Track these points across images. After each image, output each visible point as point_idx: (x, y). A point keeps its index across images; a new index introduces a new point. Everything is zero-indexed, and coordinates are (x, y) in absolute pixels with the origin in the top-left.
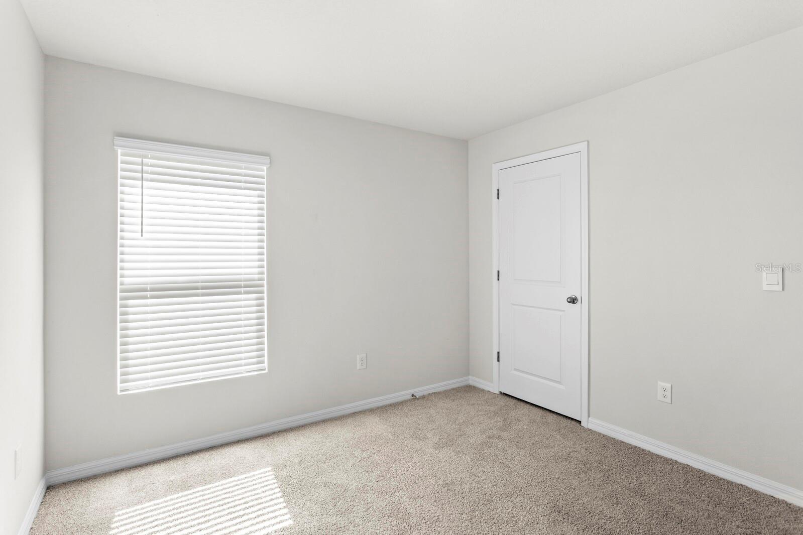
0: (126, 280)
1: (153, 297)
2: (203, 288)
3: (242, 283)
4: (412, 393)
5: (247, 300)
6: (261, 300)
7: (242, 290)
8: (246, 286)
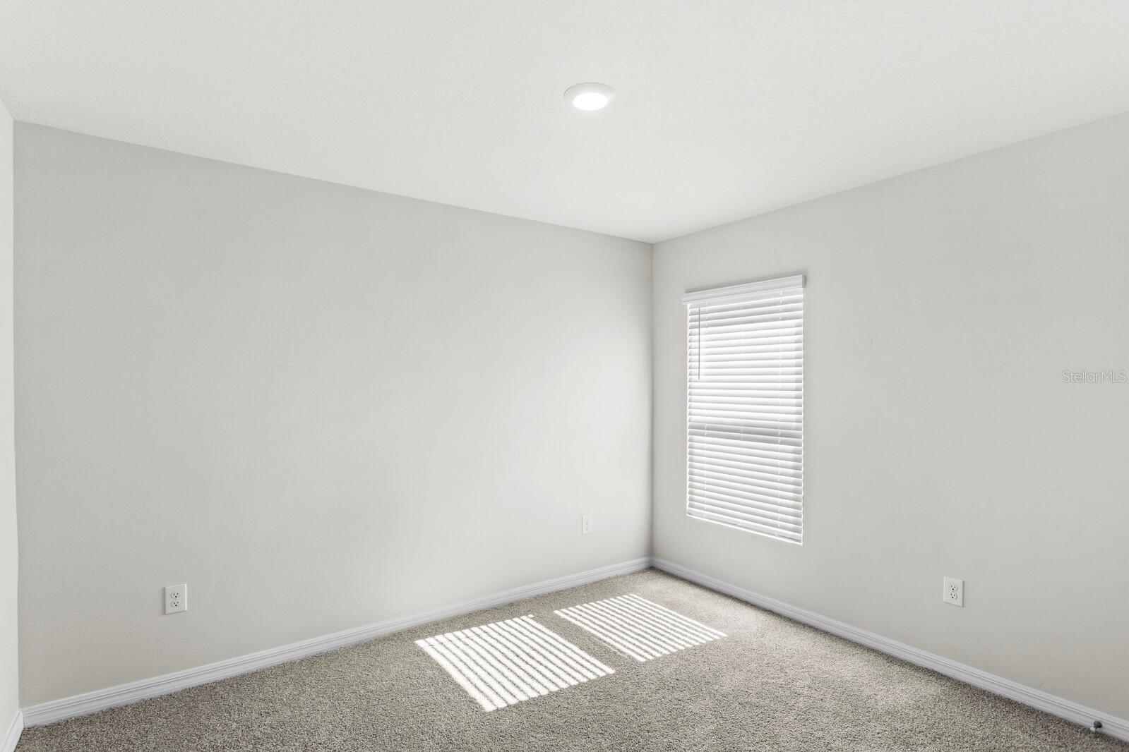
0: (694, 418)
1: (708, 435)
2: (745, 432)
3: (780, 431)
4: (1098, 719)
5: (784, 452)
6: (798, 454)
7: (780, 439)
8: (782, 435)
